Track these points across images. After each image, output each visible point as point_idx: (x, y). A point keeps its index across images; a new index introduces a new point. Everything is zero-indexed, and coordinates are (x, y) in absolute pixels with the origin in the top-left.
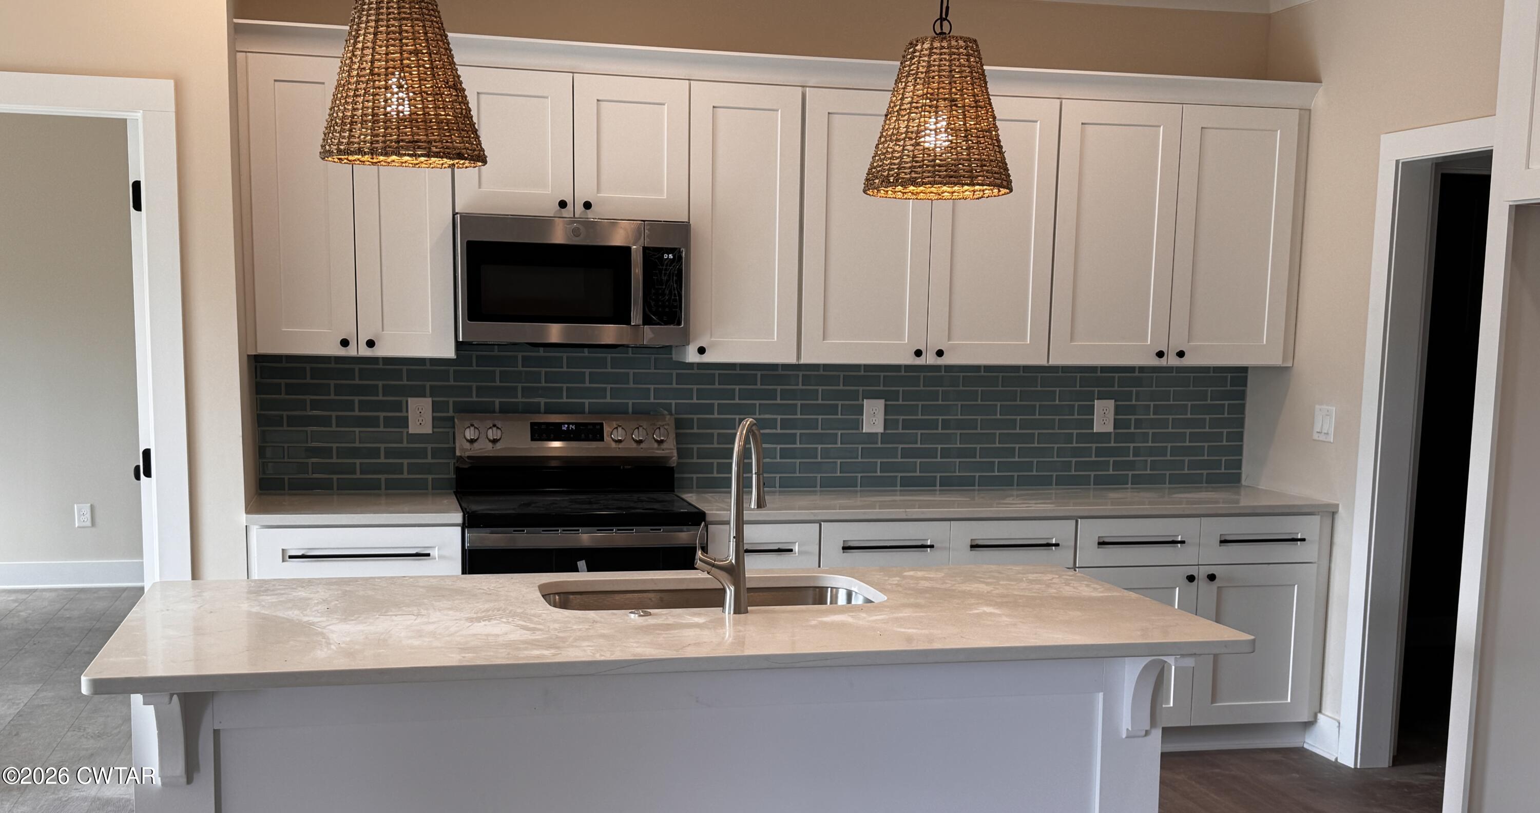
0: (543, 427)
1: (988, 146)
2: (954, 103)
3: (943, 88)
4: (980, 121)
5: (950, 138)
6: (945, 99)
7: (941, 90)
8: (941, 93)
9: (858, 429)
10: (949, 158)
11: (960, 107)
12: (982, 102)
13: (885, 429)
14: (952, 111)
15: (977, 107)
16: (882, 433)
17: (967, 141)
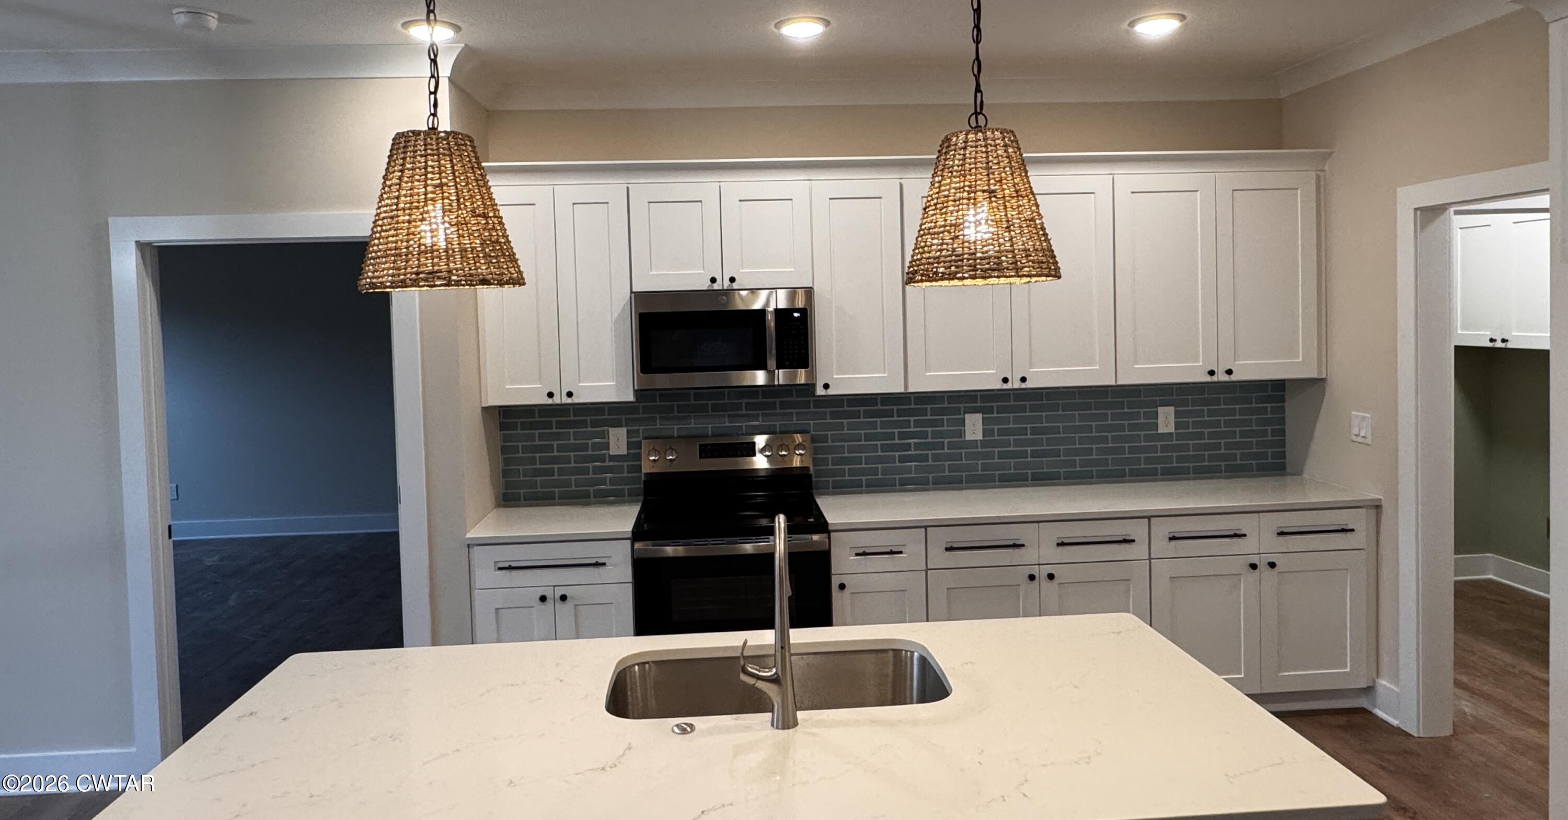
0: (709, 447)
1: (1032, 235)
2: (992, 195)
3: (980, 179)
4: (1022, 211)
5: (991, 229)
6: (984, 191)
7: (979, 182)
8: (979, 185)
9: (961, 437)
10: (992, 250)
11: (1000, 198)
12: (1023, 191)
13: (983, 437)
14: (991, 202)
15: (1018, 196)
16: (981, 440)
17: (1009, 231)
